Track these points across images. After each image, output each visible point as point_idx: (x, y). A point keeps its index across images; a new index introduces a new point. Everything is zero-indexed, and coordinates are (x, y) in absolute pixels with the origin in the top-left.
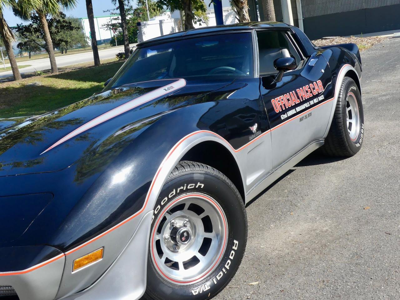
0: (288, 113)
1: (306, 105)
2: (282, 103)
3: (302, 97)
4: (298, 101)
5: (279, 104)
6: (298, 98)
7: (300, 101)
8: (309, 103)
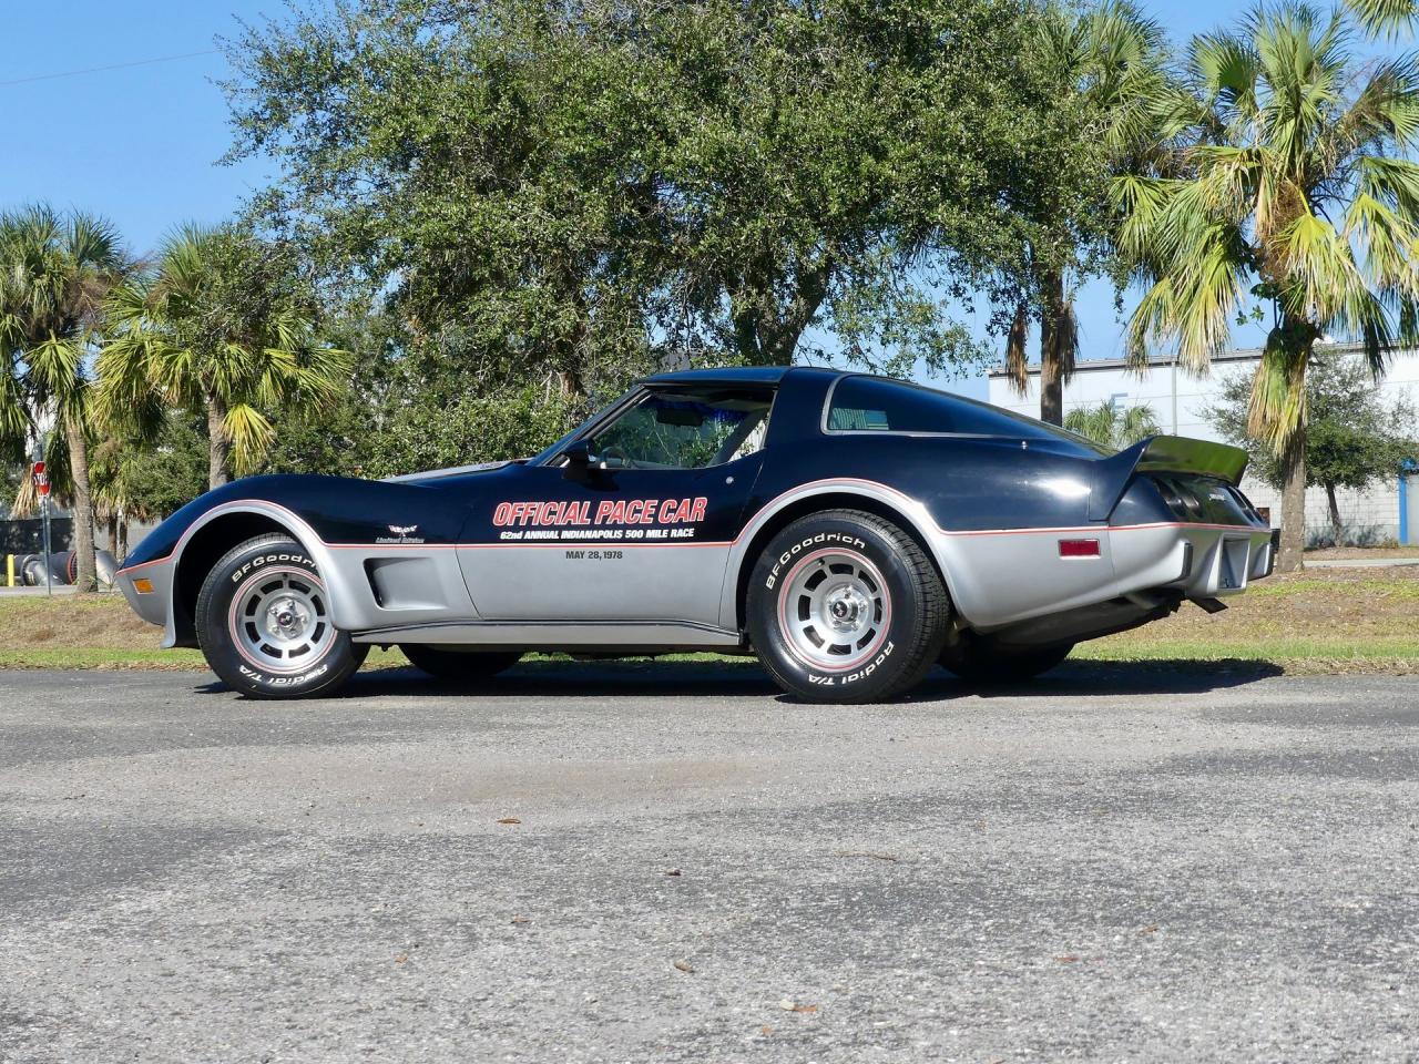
0: (528, 533)
1: (608, 534)
2: (526, 513)
3: (605, 518)
4: (582, 521)
5: (514, 513)
6: (592, 514)
7: (592, 522)
8: (624, 534)
